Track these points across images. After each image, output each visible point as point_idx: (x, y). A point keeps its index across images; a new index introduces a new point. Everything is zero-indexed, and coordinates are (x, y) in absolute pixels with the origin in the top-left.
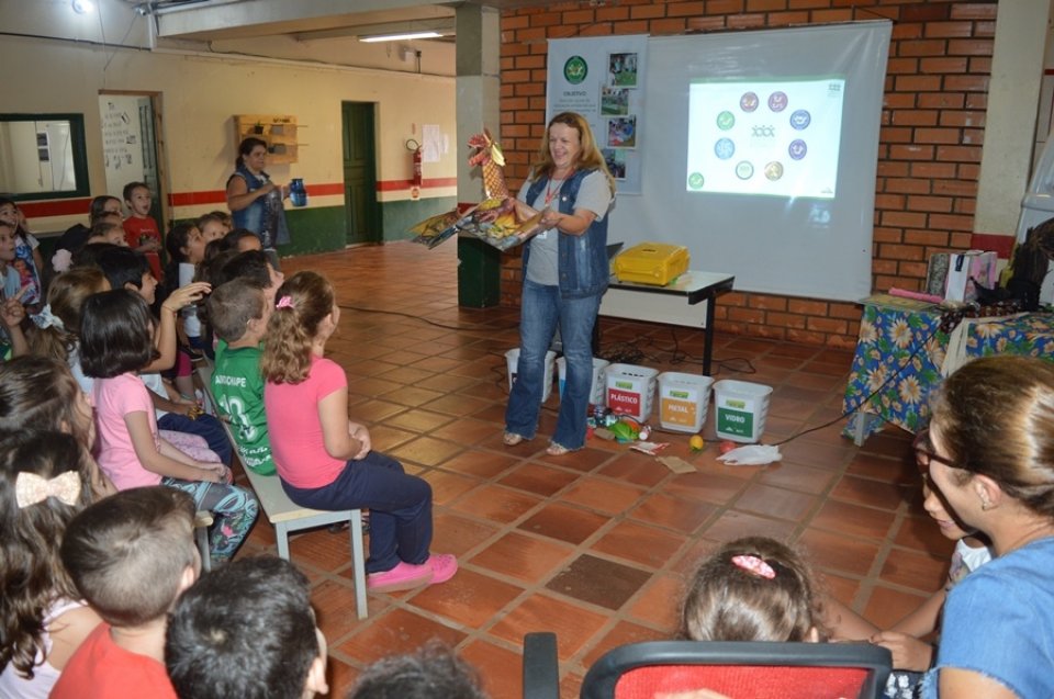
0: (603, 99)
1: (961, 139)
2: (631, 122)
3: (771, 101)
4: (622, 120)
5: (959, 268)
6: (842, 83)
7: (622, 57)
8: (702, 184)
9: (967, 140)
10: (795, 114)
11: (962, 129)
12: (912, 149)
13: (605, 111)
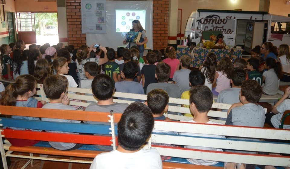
0: (96, 13)
1: (165, 21)
2: (103, 18)
3: (132, 14)
4: (101, 18)
5: (185, 41)
6: (145, 11)
7: (100, 4)
8: (119, 31)
9: (166, 21)
10: (137, 17)
11: (165, 19)
12: (157, 23)
13: (96, 16)
